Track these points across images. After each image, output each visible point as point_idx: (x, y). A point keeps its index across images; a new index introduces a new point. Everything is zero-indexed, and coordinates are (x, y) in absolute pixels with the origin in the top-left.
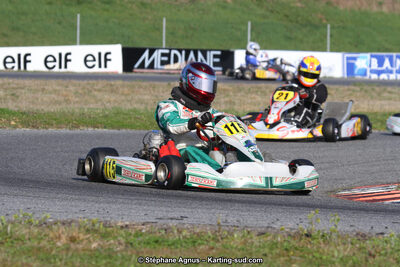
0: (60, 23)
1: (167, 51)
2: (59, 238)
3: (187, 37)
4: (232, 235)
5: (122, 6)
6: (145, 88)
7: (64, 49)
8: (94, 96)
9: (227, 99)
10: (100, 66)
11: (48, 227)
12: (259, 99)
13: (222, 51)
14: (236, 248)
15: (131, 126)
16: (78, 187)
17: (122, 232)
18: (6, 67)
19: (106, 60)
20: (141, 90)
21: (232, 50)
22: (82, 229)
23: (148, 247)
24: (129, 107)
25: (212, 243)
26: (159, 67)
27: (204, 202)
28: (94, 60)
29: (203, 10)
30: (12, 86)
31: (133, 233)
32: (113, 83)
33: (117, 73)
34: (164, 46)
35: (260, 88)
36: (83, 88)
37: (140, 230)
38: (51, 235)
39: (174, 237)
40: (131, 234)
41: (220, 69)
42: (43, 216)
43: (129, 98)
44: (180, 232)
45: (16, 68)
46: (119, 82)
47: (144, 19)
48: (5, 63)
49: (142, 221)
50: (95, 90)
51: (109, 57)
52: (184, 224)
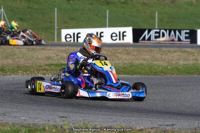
0: (97, 15)
1: (158, 31)
3: (170, 22)
6: (146, 52)
7: (99, 30)
8: (117, 57)
10: (120, 40)
13: (190, 30)
15: (139, 73)
18: (66, 40)
19: (123, 36)
20: (144, 53)
21: (196, 29)
24: (137, 62)
26: (154, 39)
28: (117, 36)
30: (70, 51)
32: (127, 49)
33: (129, 43)
34: (157, 27)
36: (111, 52)
37: (150, 132)
41: (189, 40)
42: (94, 124)
43: (137, 57)
45: (72, 41)
46: (131, 49)
47: (145, 12)
48: (66, 38)
49: (151, 127)
50: (118, 53)
51: (125, 34)
52: (175, 128)
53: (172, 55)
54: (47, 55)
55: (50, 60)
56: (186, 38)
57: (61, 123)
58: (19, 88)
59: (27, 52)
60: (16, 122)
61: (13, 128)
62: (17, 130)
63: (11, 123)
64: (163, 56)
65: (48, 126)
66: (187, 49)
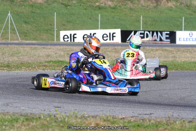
0: (90, 19)
1: (143, 32)
2: (91, 124)
3: (153, 25)
4: (175, 122)
5: (120, 10)
9: (172, 55)
10: (110, 40)
11: (85, 119)
12: (188, 55)
13: (170, 32)
14: (178, 129)
16: (100, 99)
17: (121, 121)
18: (64, 41)
19: (113, 37)
21: (175, 31)
22: (102, 120)
23: (134, 129)
25: (165, 126)
27: (162, 106)
28: (107, 37)
29: (161, 11)
30: (67, 49)
31: (127, 121)
32: (116, 47)
33: (118, 43)
35: (189, 50)
36: (102, 51)
37: (130, 120)
38: (87, 123)
39: (147, 123)
40: (126, 122)
41: (169, 40)
42: (83, 113)
44: (150, 121)
45: (69, 41)
46: (119, 47)
47: (131, 16)
48: (64, 38)
49: (131, 116)
50: (108, 51)
51: (114, 35)
52: (152, 117)
53: (154, 53)
54: (47, 53)
55: (50, 57)
56: (167, 38)
57: (55, 113)
58: (22, 81)
59: (30, 50)
60: (16, 112)
61: (13, 117)
62: (16, 119)
63: (11, 113)
64: (147, 54)
65: (44, 115)
66: (167, 48)
